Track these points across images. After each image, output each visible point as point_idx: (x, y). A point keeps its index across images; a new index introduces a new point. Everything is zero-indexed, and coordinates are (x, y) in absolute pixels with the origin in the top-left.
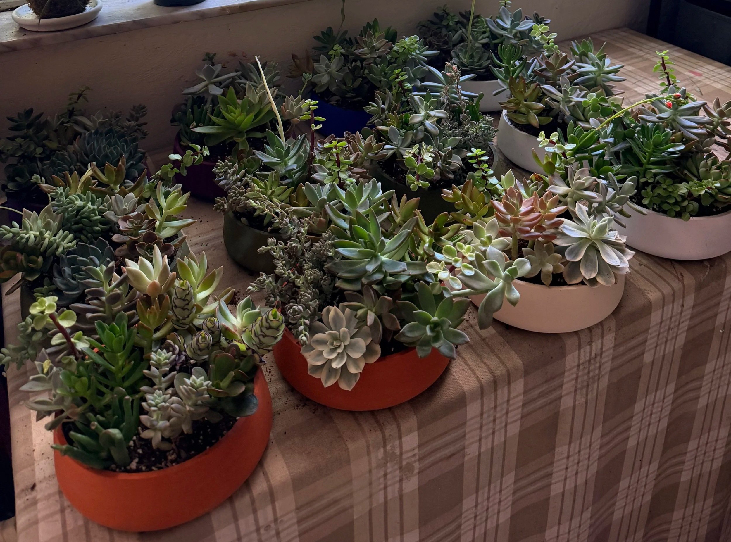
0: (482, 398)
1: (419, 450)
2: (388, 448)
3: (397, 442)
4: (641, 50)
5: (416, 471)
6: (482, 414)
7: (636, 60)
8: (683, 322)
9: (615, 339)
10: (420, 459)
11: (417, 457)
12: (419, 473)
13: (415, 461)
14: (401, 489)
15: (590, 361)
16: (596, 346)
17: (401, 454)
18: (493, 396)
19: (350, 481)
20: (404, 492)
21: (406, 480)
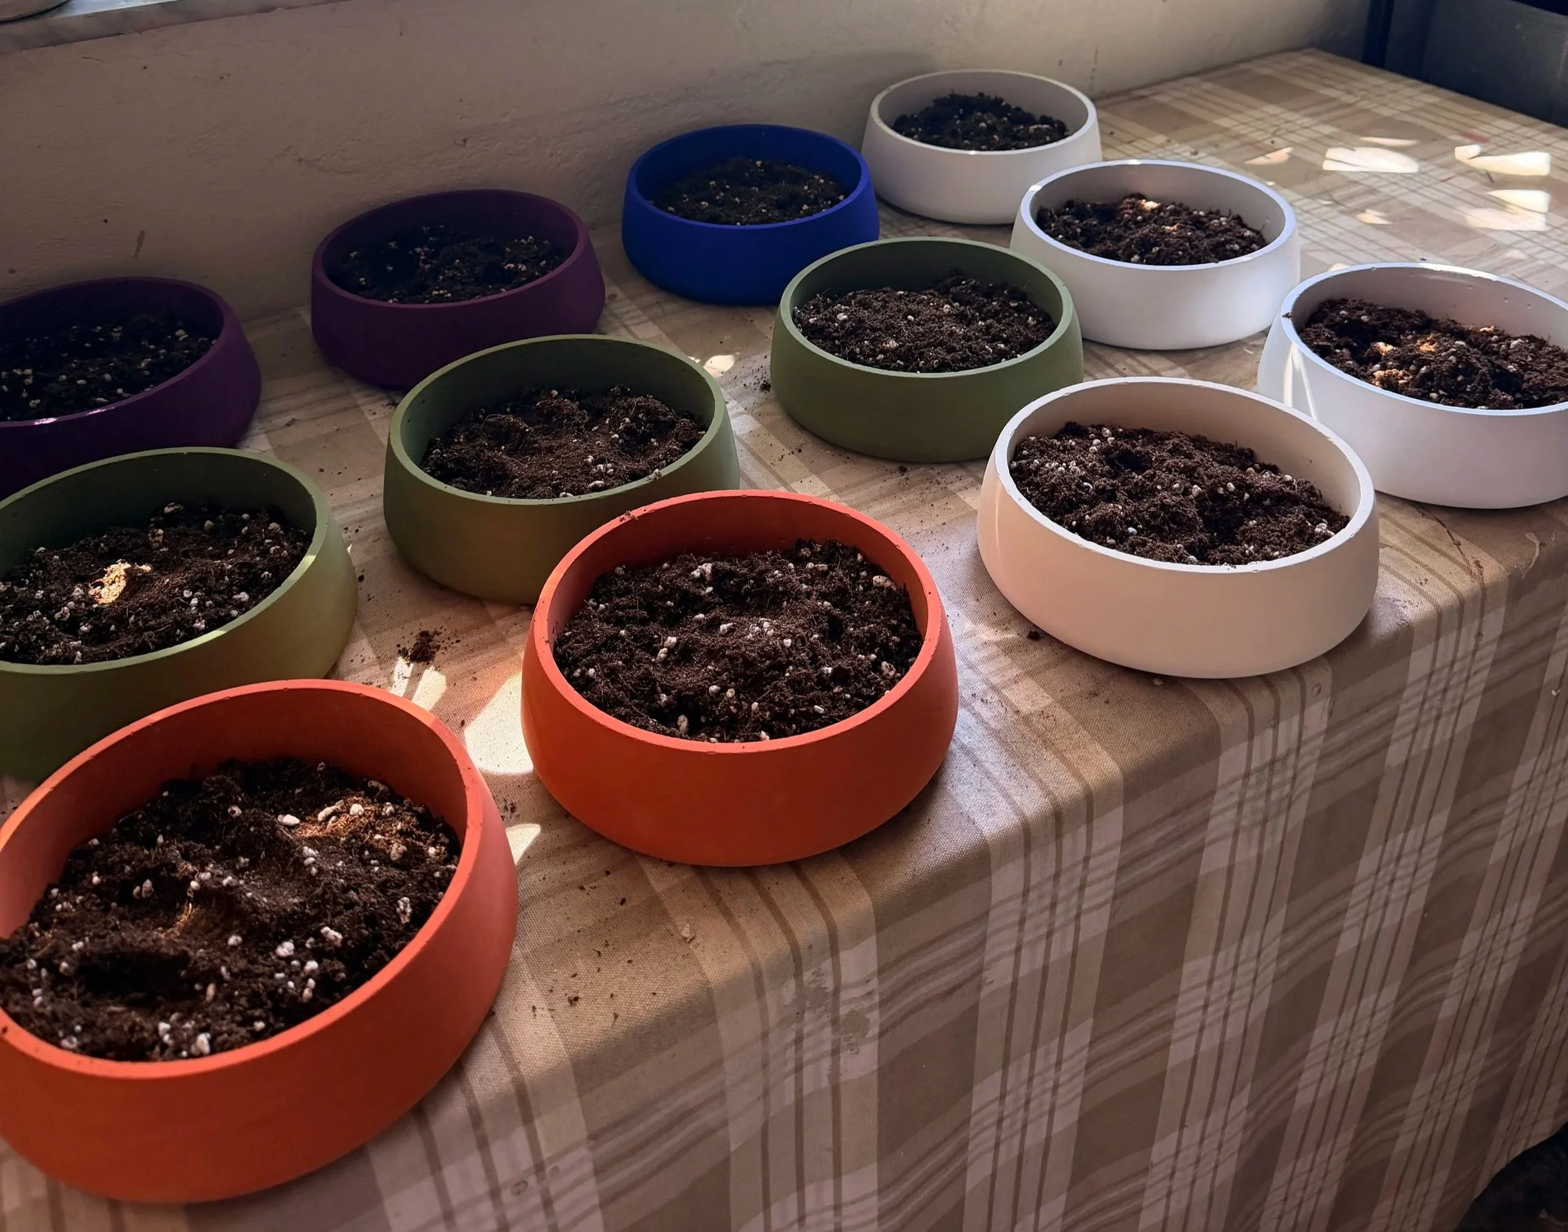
0: (1027, 854)
1: (880, 982)
2: (807, 976)
3: (827, 965)
4: (1349, 92)
5: (874, 1031)
6: (1026, 892)
7: (1339, 113)
8: (1476, 673)
9: (1331, 714)
10: (883, 1004)
11: (876, 999)
12: (881, 1034)
13: (871, 1009)
14: (835, 1071)
15: (1272, 763)
16: (1288, 730)
17: (837, 991)
18: (1052, 848)
19: (717, 1064)
20: (843, 1079)
21: (849, 1052)
